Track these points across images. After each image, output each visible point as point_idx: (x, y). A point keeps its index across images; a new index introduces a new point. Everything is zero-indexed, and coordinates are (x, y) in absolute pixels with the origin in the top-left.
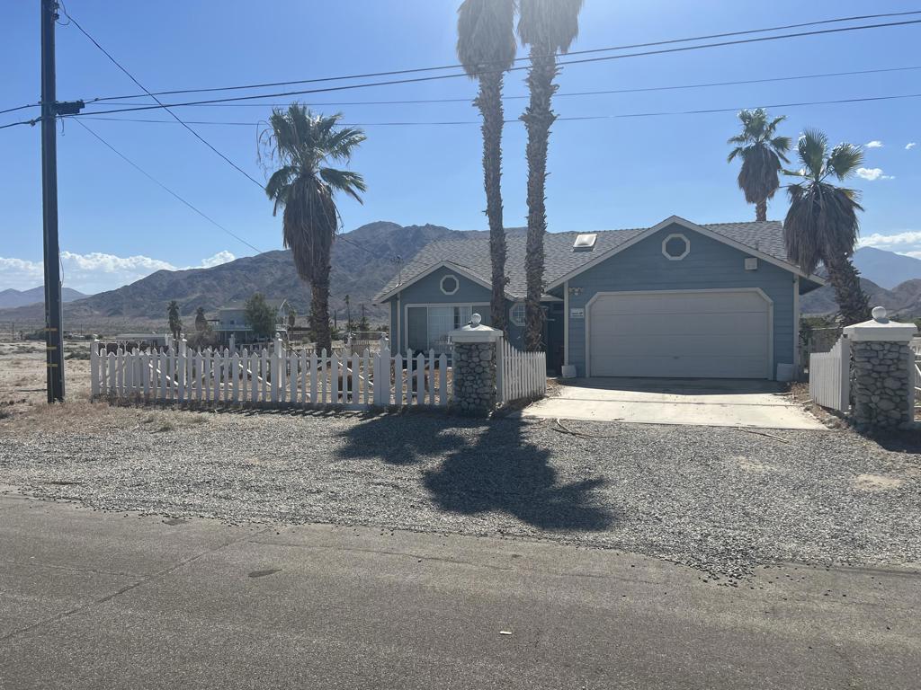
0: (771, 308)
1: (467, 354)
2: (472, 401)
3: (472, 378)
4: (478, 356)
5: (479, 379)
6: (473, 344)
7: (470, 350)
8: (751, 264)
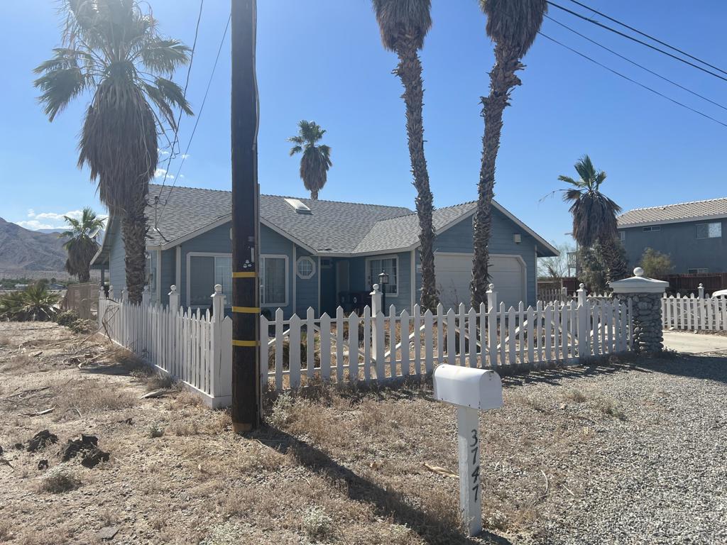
0: (526, 270)
8: (518, 238)
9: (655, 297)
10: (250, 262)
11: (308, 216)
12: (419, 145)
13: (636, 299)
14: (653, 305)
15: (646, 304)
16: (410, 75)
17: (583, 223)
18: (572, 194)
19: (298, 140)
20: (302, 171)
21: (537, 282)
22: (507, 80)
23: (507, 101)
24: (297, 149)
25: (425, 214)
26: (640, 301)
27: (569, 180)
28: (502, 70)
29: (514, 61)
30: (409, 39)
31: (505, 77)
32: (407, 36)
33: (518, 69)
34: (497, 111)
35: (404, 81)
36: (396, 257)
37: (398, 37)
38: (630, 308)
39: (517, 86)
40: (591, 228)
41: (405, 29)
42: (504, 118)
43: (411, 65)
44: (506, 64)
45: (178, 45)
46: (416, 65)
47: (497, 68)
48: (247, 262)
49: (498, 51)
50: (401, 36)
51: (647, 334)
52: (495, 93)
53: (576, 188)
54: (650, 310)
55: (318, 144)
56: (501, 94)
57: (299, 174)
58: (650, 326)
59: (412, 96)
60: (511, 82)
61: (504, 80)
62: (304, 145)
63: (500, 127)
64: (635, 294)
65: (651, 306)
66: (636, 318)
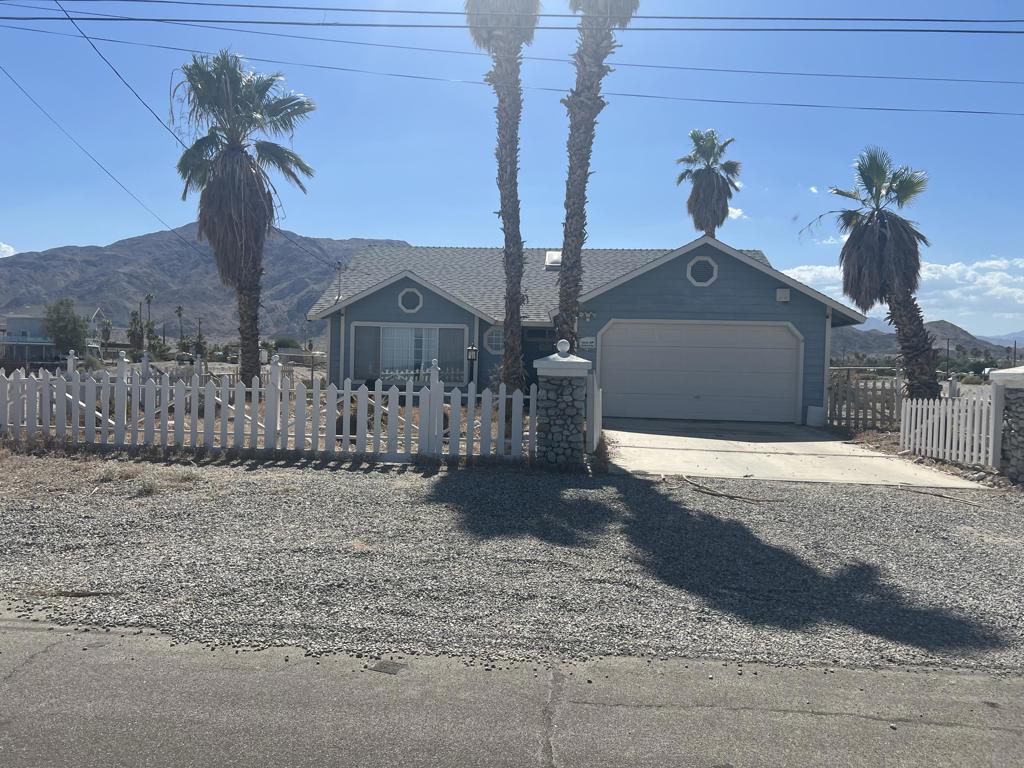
0: (802, 345)
1: (556, 391)
2: (561, 451)
3: (562, 422)
4: (571, 394)
5: (572, 423)
6: (565, 378)
7: (560, 385)
8: (783, 295)
9: (565, 382)
15: (545, 393)
18: (848, 218)
19: (689, 160)
24: (685, 174)
26: (541, 387)
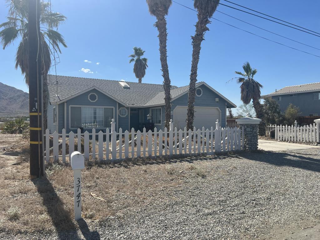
8: (217, 100)
9: (254, 126)
10: (35, 109)
11: (128, 90)
12: (165, 58)
13: (246, 127)
14: (253, 130)
15: (249, 129)
16: (161, 26)
17: (245, 93)
18: (241, 80)
19: (133, 56)
20: (134, 70)
21: (226, 119)
22: (203, 28)
23: (203, 38)
24: (132, 60)
25: (166, 89)
26: (247, 128)
27: (240, 73)
28: (200, 24)
29: (205, 20)
30: (161, 10)
31: (202, 27)
32: (159, 9)
33: (208, 23)
34: (198, 43)
35: (158, 29)
36: (161, 108)
37: (156, 10)
38: (243, 130)
39: (207, 31)
40: (248, 94)
41: (158, 6)
42: (201, 46)
43: (161, 22)
44: (202, 21)
45: (59, 15)
46: (163, 22)
47: (198, 23)
48: (34, 109)
49: (199, 16)
50: (157, 9)
51: (250, 142)
52: (197, 34)
53: (243, 77)
54: (252, 131)
55: (142, 57)
56: (200, 35)
57: (133, 71)
58: (251, 139)
59: (161, 36)
60: (204, 29)
61: (201, 29)
62: (135, 58)
63: (200, 49)
64: (246, 125)
65: (252, 130)
66: (245, 135)
